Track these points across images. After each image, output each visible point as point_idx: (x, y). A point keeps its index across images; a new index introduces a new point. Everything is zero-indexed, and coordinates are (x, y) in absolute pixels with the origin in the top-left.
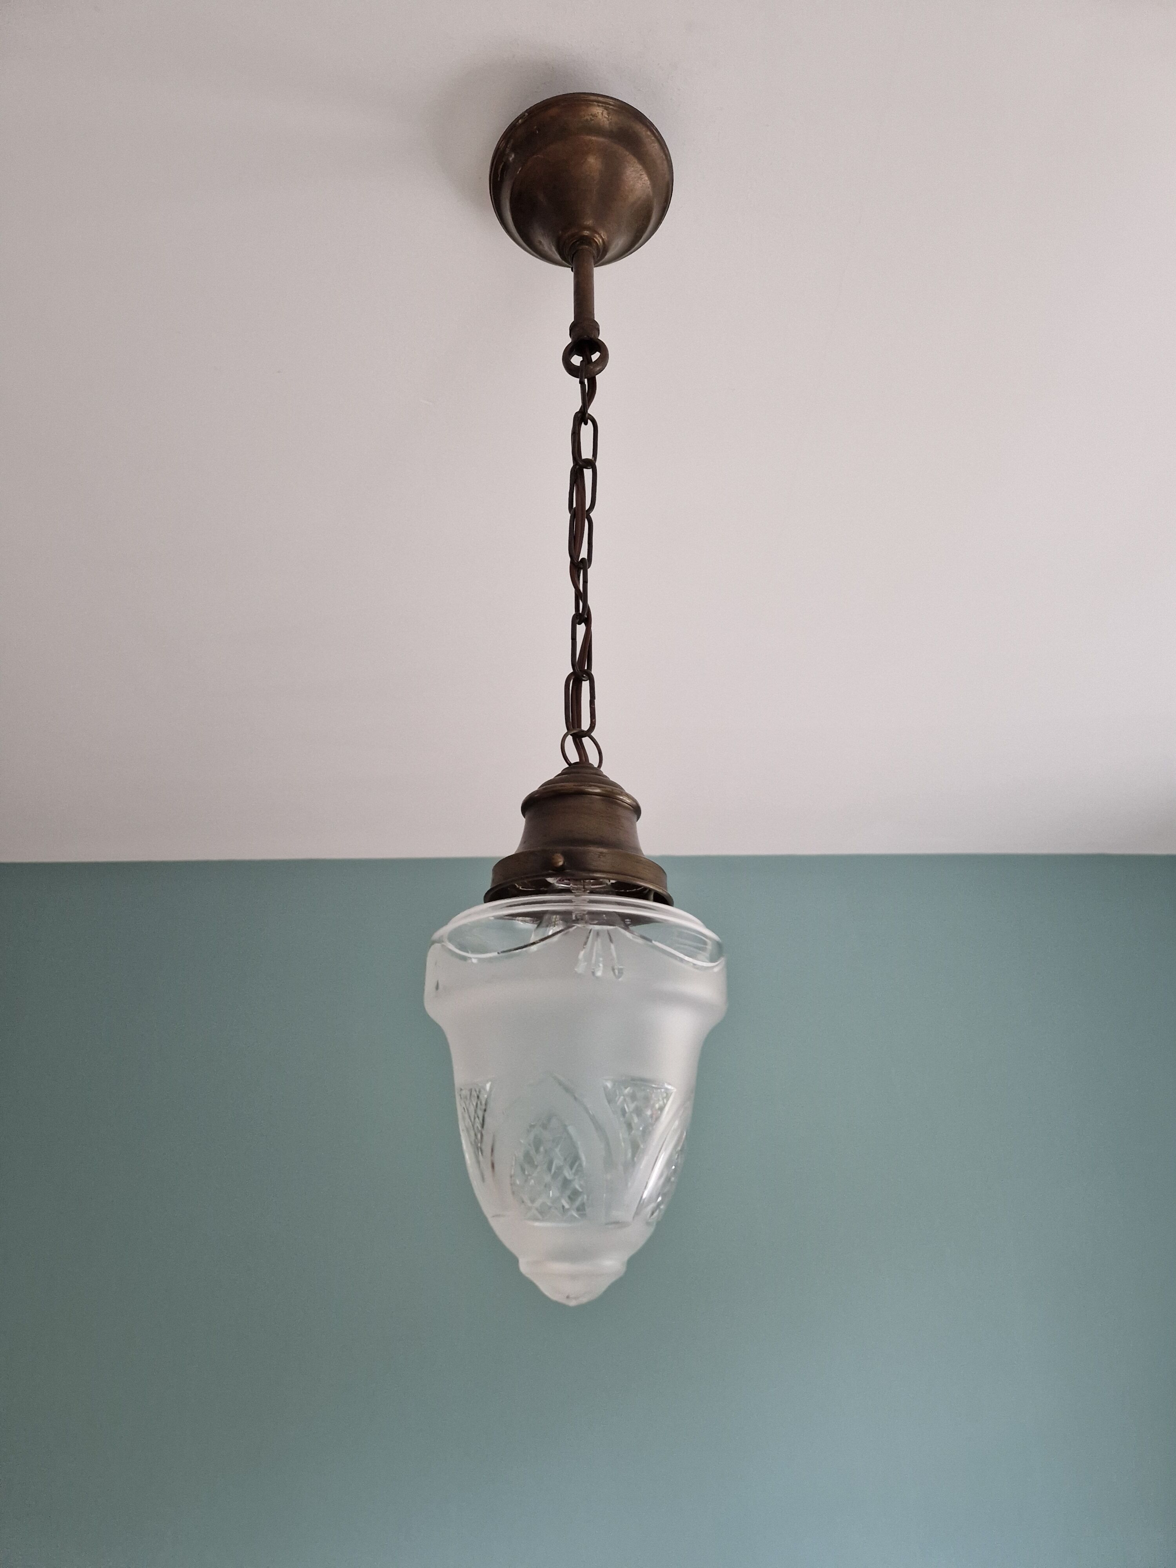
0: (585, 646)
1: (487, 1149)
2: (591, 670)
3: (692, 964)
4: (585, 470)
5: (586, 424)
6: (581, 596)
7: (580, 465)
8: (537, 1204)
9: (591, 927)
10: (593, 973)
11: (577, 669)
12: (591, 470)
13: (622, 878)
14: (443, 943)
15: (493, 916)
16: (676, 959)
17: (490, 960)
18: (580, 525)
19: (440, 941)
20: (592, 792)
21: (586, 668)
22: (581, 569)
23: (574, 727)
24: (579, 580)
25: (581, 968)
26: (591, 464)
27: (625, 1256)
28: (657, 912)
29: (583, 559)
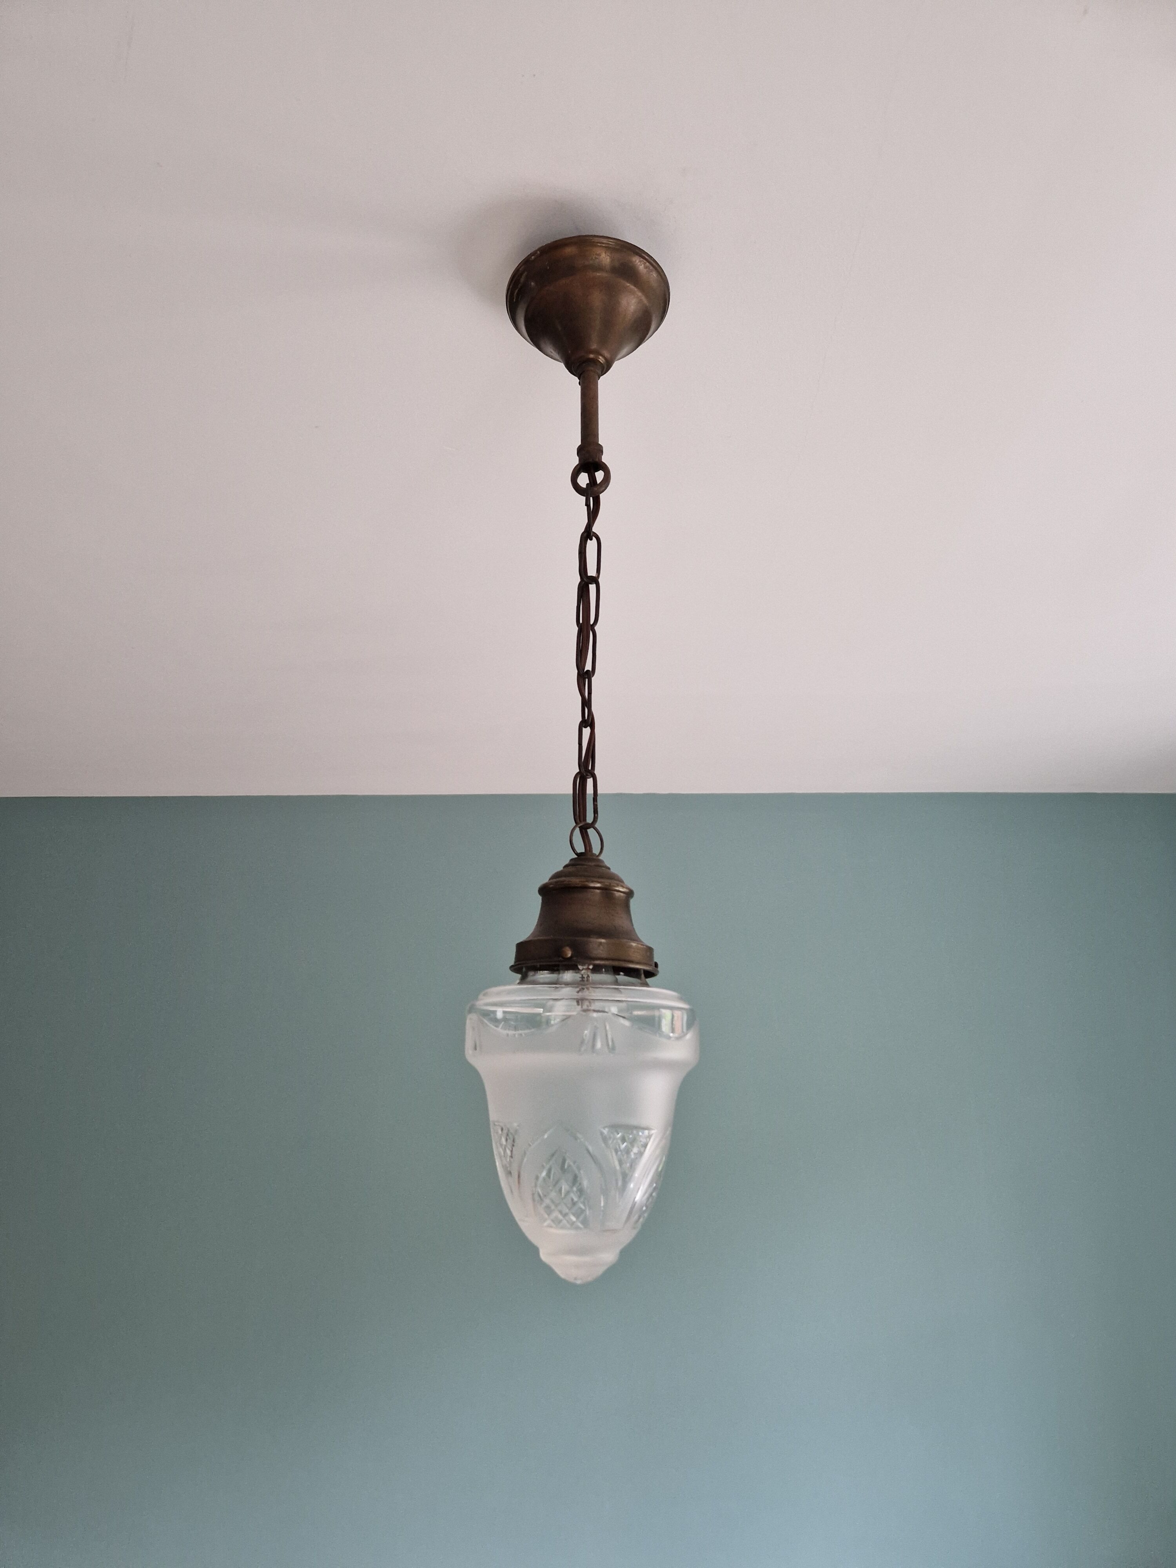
0: (589, 748)
1: (515, 1173)
2: (594, 770)
4: (590, 585)
5: (591, 539)
6: (586, 703)
7: (585, 582)
8: (552, 1217)
11: (583, 768)
12: (594, 585)
18: (585, 638)
21: (590, 768)
22: (586, 679)
23: (580, 821)
24: (585, 689)
26: (595, 580)
29: (588, 670)
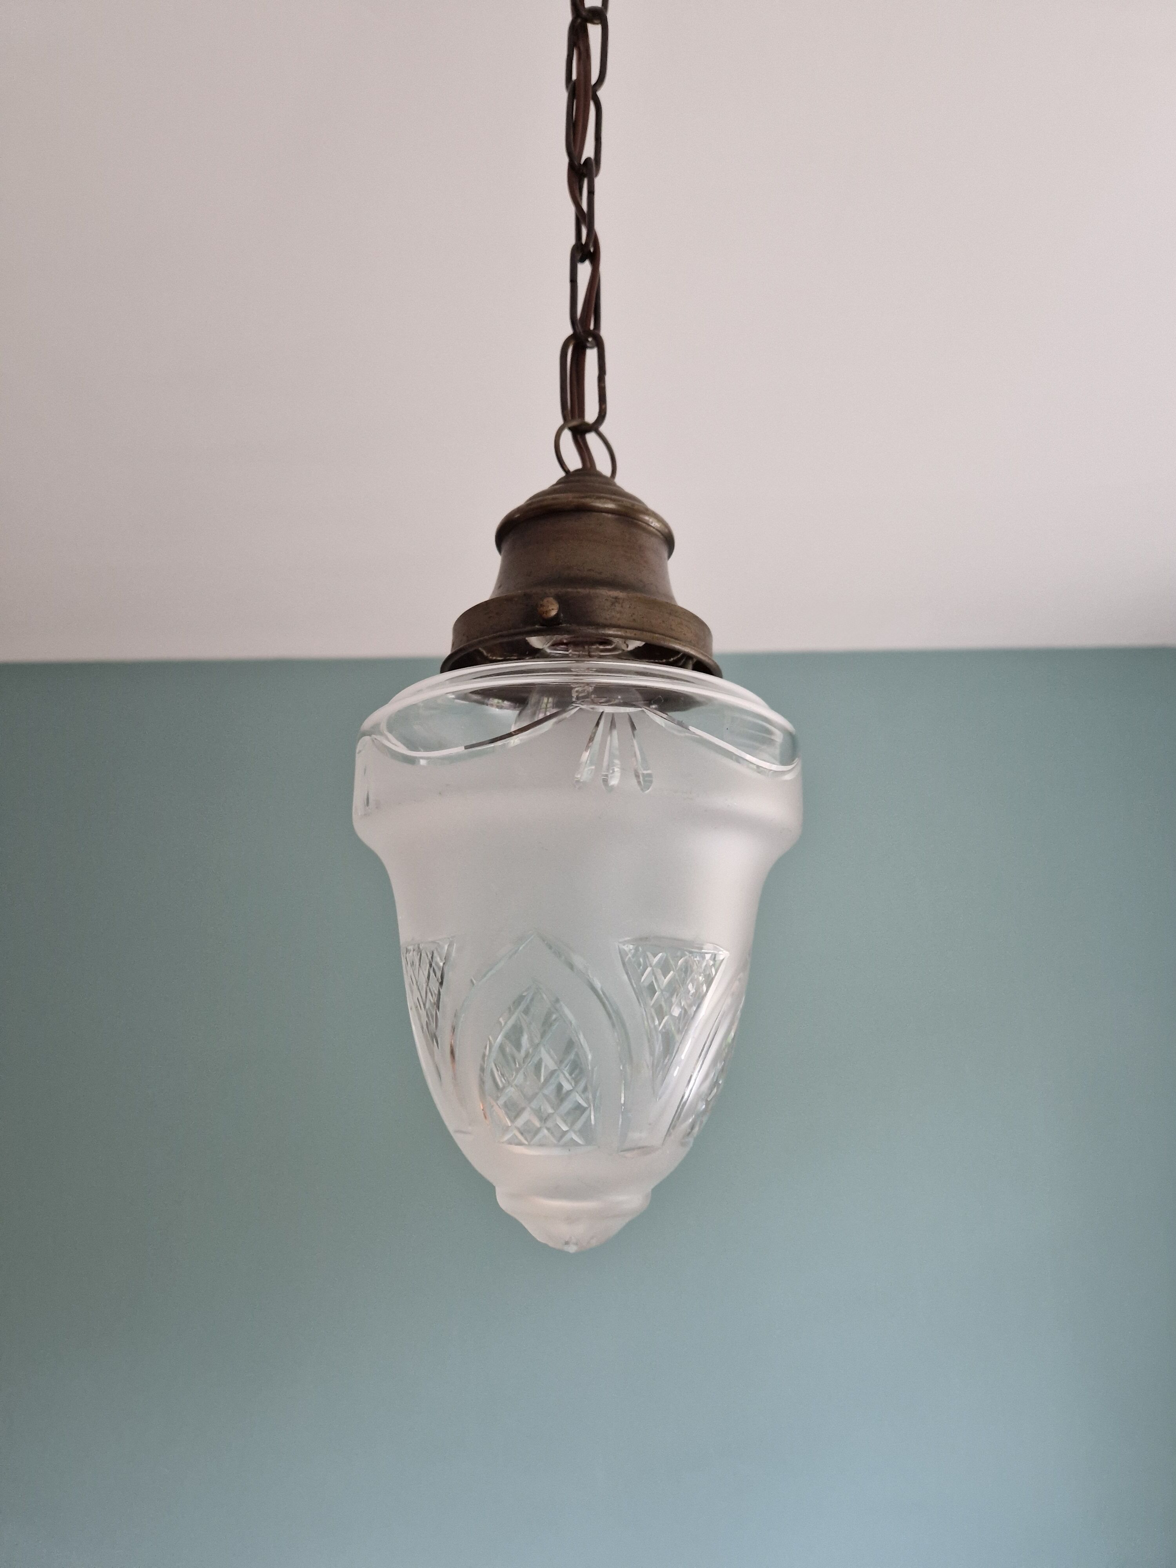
0: (590, 296)
1: (445, 1038)
2: (599, 331)
3: (755, 767)
4: (590, 25)
7: (582, 18)
8: (520, 1122)
9: (601, 709)
10: (605, 781)
11: (580, 329)
12: (599, 25)
13: (648, 636)
14: (374, 736)
15: (453, 693)
16: (732, 759)
17: (451, 759)
18: (582, 107)
19: (375, 730)
20: (602, 508)
21: (592, 328)
22: (585, 176)
23: (573, 417)
24: (582, 195)
25: (585, 774)
26: (599, 16)
27: (649, 1186)
28: (696, 685)
29: (588, 160)
